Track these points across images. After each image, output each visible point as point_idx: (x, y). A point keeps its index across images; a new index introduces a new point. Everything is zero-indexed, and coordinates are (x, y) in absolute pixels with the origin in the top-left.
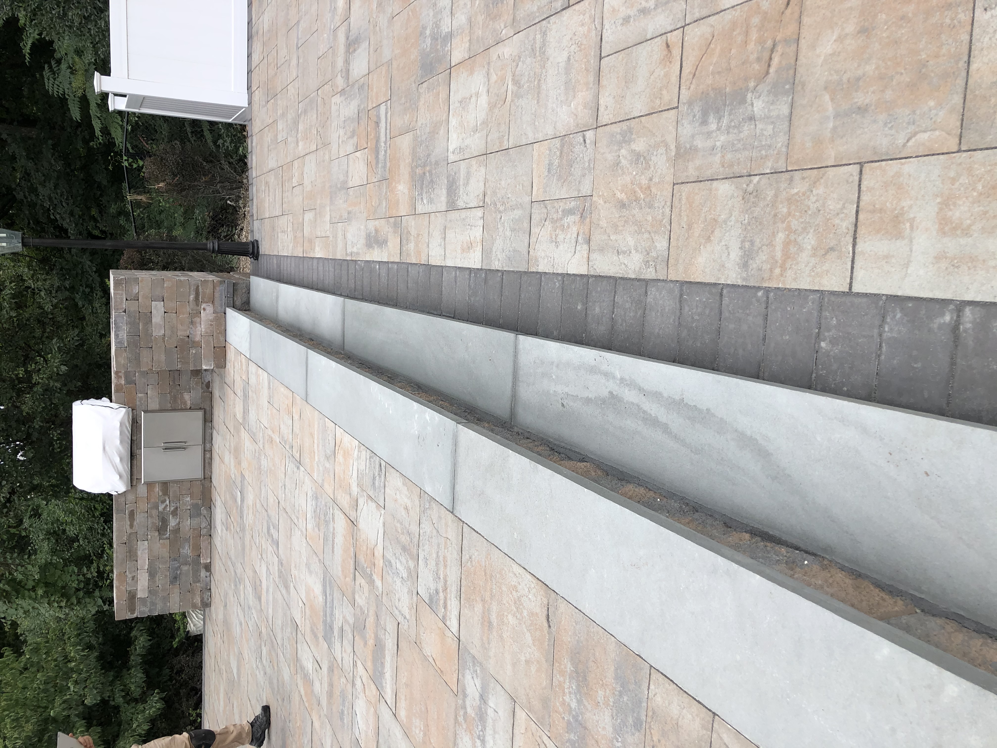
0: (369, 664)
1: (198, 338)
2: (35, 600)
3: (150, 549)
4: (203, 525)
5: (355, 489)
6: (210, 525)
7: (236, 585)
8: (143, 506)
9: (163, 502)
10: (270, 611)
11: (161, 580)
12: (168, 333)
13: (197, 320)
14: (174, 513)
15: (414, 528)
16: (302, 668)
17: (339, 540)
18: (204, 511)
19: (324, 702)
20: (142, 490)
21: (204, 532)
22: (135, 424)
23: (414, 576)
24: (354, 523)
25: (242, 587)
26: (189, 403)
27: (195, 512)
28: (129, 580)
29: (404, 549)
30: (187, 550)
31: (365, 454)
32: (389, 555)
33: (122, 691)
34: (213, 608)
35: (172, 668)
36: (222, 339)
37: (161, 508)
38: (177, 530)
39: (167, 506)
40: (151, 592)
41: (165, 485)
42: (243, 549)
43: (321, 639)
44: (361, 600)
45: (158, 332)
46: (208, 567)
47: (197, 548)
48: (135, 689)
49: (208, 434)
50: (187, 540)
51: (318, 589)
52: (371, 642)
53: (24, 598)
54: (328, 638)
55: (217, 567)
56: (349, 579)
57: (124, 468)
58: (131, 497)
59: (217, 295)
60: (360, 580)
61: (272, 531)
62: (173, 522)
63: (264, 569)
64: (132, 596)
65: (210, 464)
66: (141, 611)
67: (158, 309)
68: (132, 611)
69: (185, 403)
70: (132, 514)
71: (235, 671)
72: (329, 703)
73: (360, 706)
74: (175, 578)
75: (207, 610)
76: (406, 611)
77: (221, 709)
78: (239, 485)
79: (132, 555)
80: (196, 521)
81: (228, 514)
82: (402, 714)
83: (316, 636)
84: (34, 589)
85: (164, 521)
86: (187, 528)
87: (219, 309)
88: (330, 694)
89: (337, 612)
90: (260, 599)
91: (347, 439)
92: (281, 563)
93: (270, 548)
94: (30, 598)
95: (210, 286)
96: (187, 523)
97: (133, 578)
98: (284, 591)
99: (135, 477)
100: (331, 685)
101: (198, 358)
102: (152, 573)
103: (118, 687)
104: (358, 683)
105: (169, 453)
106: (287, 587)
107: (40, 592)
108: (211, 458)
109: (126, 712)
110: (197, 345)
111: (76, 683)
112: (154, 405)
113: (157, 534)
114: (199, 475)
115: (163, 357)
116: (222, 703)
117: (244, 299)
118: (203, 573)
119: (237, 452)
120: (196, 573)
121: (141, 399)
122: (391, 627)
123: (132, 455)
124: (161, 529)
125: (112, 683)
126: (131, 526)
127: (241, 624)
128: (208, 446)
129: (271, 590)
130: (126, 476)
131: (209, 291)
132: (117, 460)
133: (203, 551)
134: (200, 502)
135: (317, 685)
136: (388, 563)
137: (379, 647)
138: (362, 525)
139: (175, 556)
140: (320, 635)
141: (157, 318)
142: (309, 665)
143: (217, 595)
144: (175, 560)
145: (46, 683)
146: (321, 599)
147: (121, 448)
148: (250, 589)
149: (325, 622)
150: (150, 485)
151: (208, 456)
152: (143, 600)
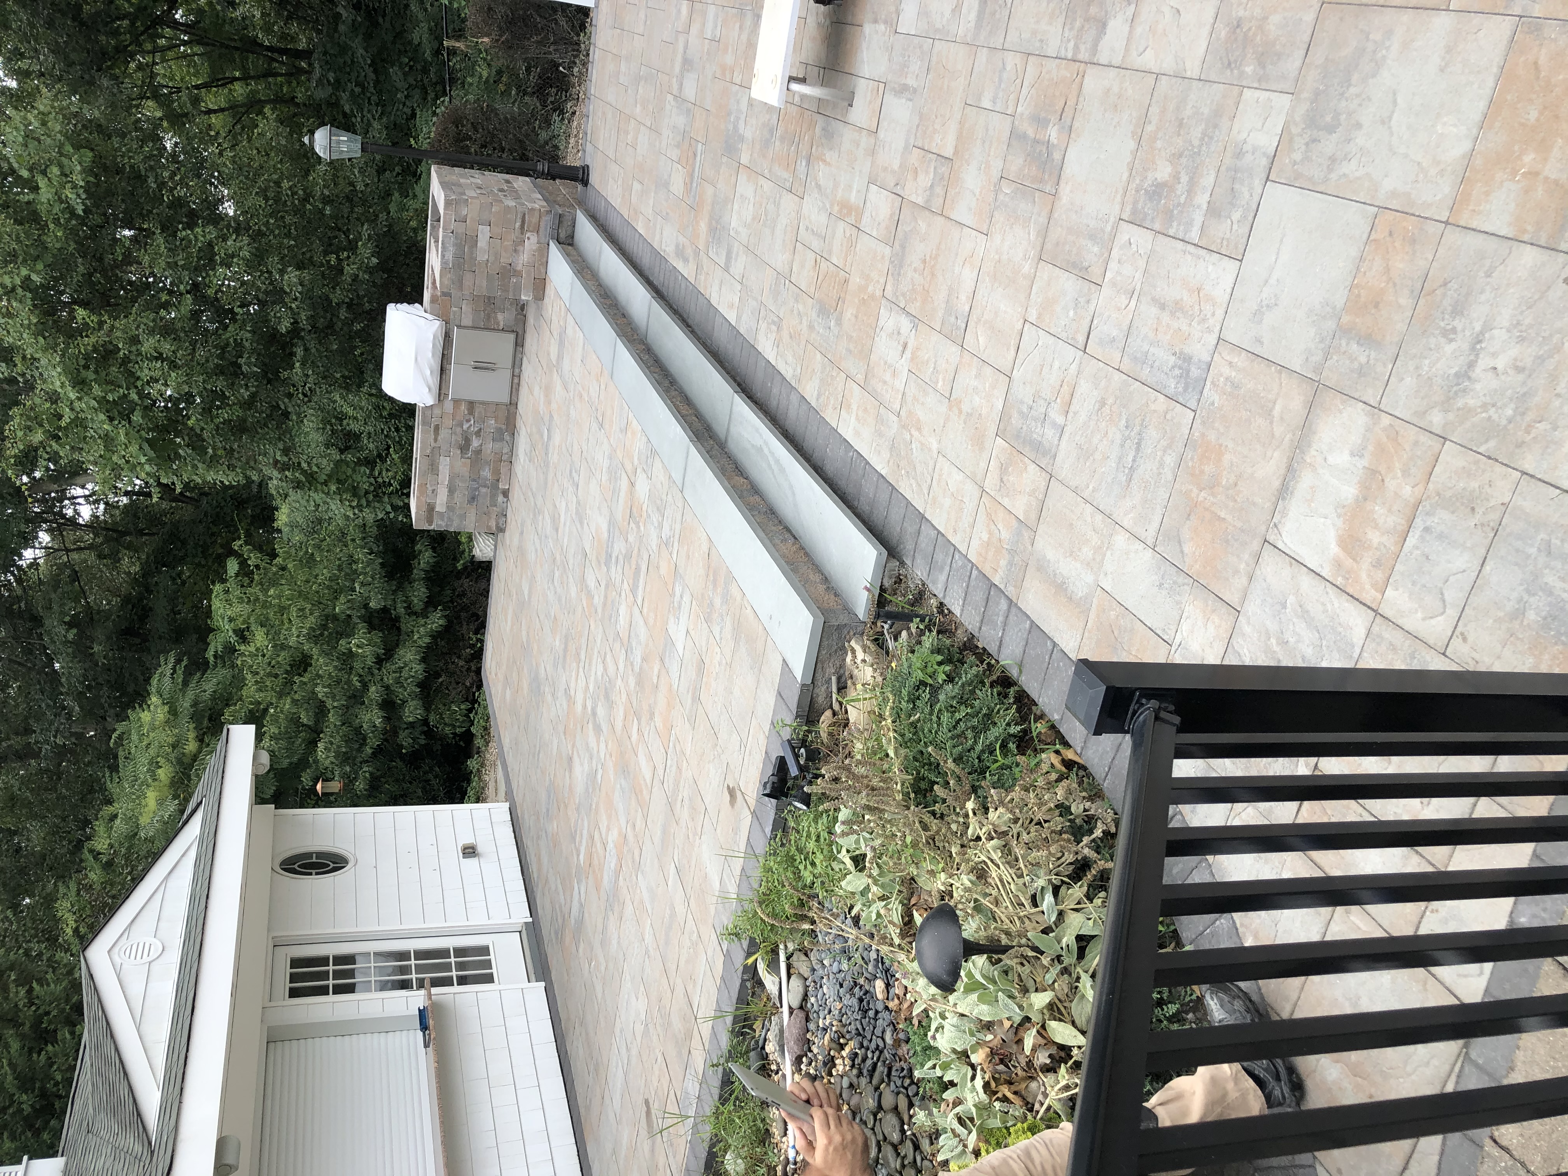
0: (631, 582)
1: (519, 268)
2: (328, 494)
3: (452, 467)
4: (505, 450)
5: (636, 462)
6: (512, 451)
7: (534, 515)
8: (448, 422)
9: (468, 421)
10: (566, 540)
11: (460, 498)
12: (491, 259)
13: (520, 248)
14: (478, 433)
15: (664, 497)
16: (587, 587)
17: (622, 494)
18: (507, 436)
19: (600, 611)
20: (448, 406)
21: (505, 457)
22: (447, 337)
23: (661, 526)
24: (632, 484)
25: (541, 518)
26: (502, 324)
27: (498, 436)
28: (429, 492)
29: (658, 509)
30: (487, 473)
31: (644, 439)
32: (650, 511)
33: (405, 602)
34: (507, 533)
35: (454, 590)
36: (543, 271)
37: (465, 427)
38: (478, 452)
39: (471, 426)
40: (450, 508)
41: (471, 405)
42: (546, 483)
43: (603, 565)
44: (631, 538)
45: (482, 257)
46: (506, 493)
47: (497, 473)
48: (418, 603)
49: (518, 359)
50: (488, 463)
51: (604, 527)
52: (634, 567)
53: (316, 490)
54: (607, 564)
55: (516, 495)
56: (626, 523)
57: (434, 381)
58: (437, 412)
59: (542, 224)
60: (632, 525)
61: (574, 474)
62: (475, 443)
63: (564, 504)
64: (431, 508)
65: (518, 390)
66: (438, 525)
67: (484, 233)
68: (430, 522)
69: (498, 324)
70: (437, 428)
71: (526, 593)
72: (603, 610)
73: (623, 610)
74: (473, 498)
75: (500, 535)
76: (654, 547)
77: (508, 629)
78: (547, 424)
79: (433, 468)
80: (498, 445)
81: (533, 447)
82: (645, 611)
83: (599, 562)
84: (325, 483)
85: (467, 441)
86: (489, 451)
87: (543, 240)
88: (605, 604)
89: (615, 546)
90: (557, 530)
91: (635, 422)
92: (578, 502)
93: (571, 489)
94: (323, 492)
95: (537, 214)
96: (489, 447)
97: (433, 491)
98: (579, 526)
99: (443, 392)
100: (606, 597)
101: (518, 289)
102: (451, 491)
103: (400, 597)
104: (623, 594)
105: (478, 372)
106: (581, 523)
107: (333, 488)
108: (519, 384)
109: (407, 624)
110: (518, 274)
111: (362, 584)
112: (467, 321)
113: (459, 452)
114: (506, 399)
115: (485, 283)
116: (509, 623)
117: (569, 232)
118: (501, 498)
119: (548, 390)
120: (493, 497)
121: (455, 312)
122: (646, 557)
123: (442, 370)
124: (464, 447)
125: (394, 592)
126: (436, 440)
127: (536, 550)
128: (517, 371)
129: (568, 524)
130: (436, 390)
131: (535, 220)
132: (428, 373)
133: (503, 477)
134: (504, 427)
135: (596, 597)
136: (649, 516)
137: (638, 569)
138: (637, 487)
139: (475, 478)
140: (603, 561)
141: (482, 243)
142: (591, 583)
143: (514, 523)
144: (474, 480)
145: (331, 580)
146: (606, 535)
147: (432, 361)
148: (548, 520)
149: (607, 552)
150: (456, 402)
151: (516, 381)
152: (441, 514)
